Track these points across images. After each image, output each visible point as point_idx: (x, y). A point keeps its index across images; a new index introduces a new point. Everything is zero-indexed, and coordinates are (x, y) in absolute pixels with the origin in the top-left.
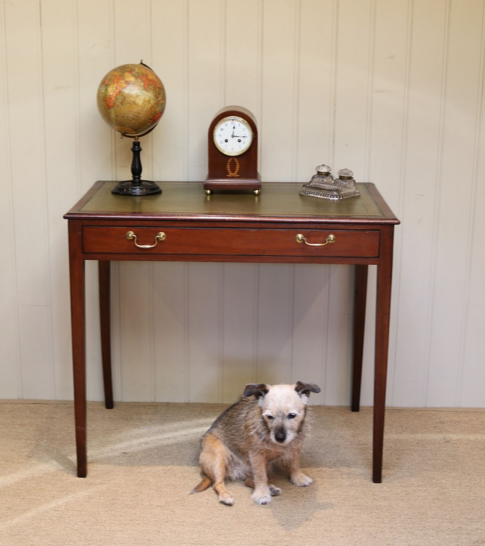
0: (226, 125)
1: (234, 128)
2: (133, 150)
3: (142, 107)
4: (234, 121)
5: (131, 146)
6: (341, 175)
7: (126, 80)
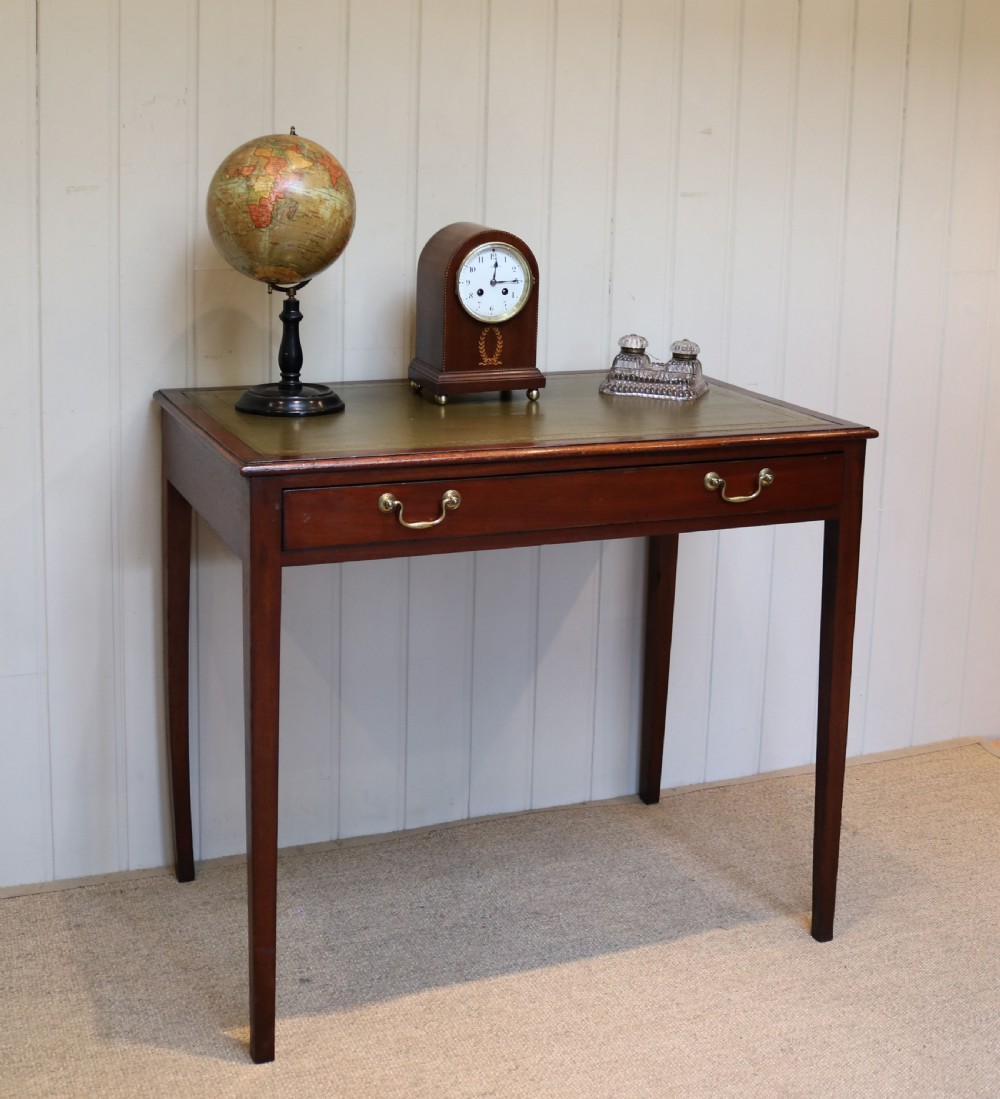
0: (481, 260)
1: (496, 265)
2: (284, 317)
3: (330, 224)
4: (497, 252)
6: (678, 352)
7: (294, 166)
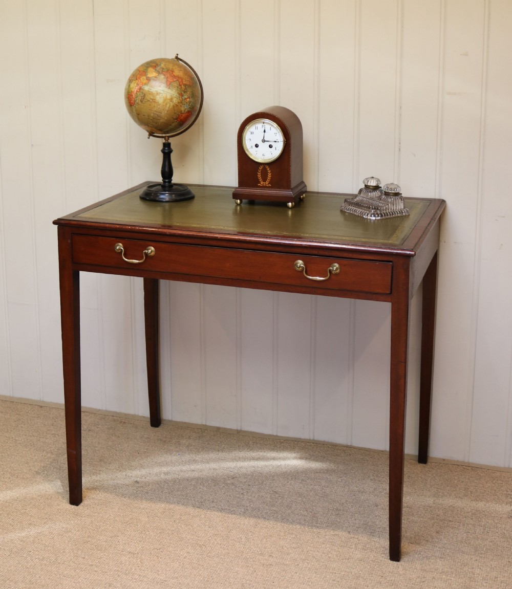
0: (257, 128)
1: (265, 131)
2: (163, 151)
3: (163, 105)
4: (265, 124)
5: (161, 147)
6: (387, 191)
7: (148, 76)
